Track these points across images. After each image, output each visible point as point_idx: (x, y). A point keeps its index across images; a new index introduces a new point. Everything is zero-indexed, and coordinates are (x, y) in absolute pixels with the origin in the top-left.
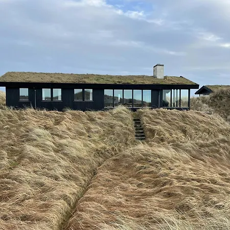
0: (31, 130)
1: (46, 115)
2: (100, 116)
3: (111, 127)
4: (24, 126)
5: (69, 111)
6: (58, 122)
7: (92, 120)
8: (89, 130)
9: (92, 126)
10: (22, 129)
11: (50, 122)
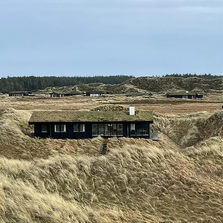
0: (50, 150)
1: (56, 142)
2: (84, 143)
3: (89, 149)
4: (47, 148)
5: (69, 140)
6: (62, 147)
7: (79, 145)
8: (76, 150)
9: (79, 148)
10: (46, 150)
11: (59, 146)
